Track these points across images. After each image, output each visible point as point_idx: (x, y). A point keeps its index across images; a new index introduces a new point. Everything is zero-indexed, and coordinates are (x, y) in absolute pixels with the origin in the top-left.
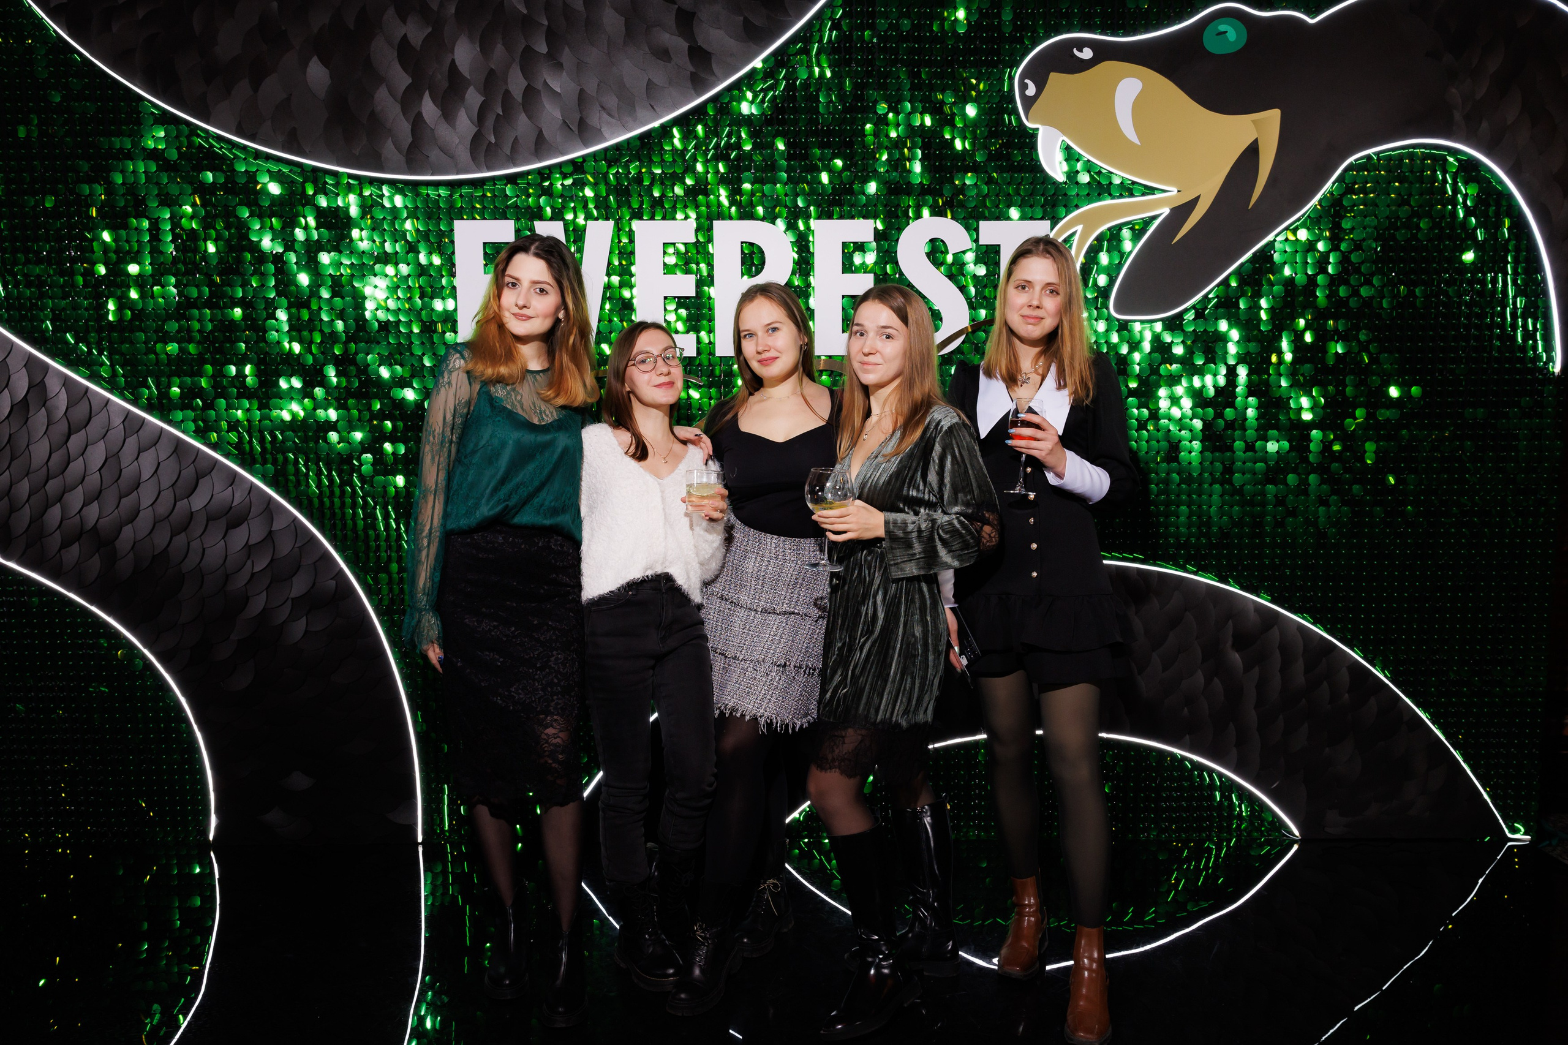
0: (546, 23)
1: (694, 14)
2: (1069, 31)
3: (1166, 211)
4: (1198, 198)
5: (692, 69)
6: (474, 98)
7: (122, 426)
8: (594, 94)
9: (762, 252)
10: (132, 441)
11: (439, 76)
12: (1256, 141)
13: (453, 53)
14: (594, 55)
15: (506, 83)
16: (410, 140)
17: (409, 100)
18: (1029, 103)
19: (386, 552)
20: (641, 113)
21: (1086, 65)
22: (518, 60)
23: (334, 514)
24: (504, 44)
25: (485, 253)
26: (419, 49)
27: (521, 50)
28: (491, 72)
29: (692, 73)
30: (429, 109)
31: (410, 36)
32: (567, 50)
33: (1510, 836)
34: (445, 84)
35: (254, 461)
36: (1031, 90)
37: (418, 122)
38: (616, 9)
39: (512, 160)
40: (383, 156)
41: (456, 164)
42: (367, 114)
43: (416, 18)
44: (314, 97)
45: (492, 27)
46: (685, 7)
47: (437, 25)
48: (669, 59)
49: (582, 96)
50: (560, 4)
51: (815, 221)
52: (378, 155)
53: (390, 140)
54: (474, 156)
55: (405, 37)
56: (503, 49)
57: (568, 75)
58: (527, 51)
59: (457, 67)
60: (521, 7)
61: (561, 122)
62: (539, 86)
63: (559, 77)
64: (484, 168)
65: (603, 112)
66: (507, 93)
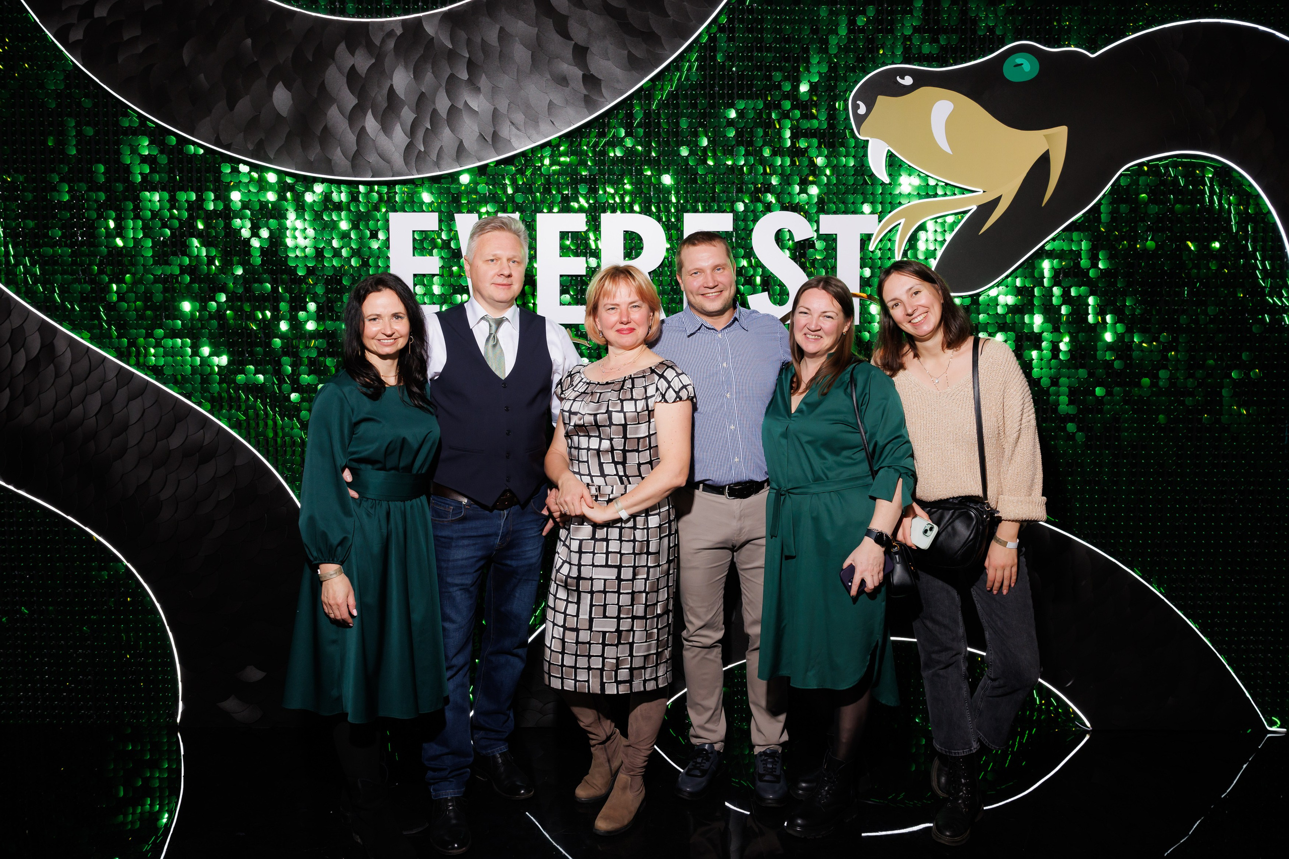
0: (467, 56)
1: (588, 48)
3: (974, 208)
4: (1000, 198)
5: (585, 92)
6: (408, 114)
7: (115, 379)
8: (505, 112)
9: (640, 239)
10: (123, 393)
11: (380, 98)
12: (1048, 152)
13: (392, 79)
14: (506, 81)
15: (434, 103)
16: (355, 148)
17: (355, 116)
18: (860, 120)
20: (544, 126)
21: (907, 90)
22: (444, 85)
24: (433, 73)
25: (414, 239)
26: (364, 76)
27: (447, 77)
28: (422, 95)
29: (585, 96)
30: (371, 124)
31: (358, 66)
32: (484, 76)
33: (1269, 728)
34: (385, 104)
35: (221, 408)
36: (862, 110)
37: (362, 134)
38: (524, 45)
39: (437, 165)
40: (333, 162)
41: (392, 168)
42: (321, 128)
43: (362, 52)
44: (278, 115)
45: (423, 59)
46: (580, 43)
47: (379, 57)
48: (567, 85)
49: (495, 114)
50: (479, 40)
51: (685, 214)
52: (329, 161)
53: (339, 148)
54: (407, 162)
55: (353, 66)
56: (432, 77)
57: (484, 97)
58: (452, 78)
59: (394, 90)
60: (447, 43)
61: (478, 133)
62: (460, 105)
63: (478, 98)
64: (415, 172)
65: (512, 126)
66: (434, 111)
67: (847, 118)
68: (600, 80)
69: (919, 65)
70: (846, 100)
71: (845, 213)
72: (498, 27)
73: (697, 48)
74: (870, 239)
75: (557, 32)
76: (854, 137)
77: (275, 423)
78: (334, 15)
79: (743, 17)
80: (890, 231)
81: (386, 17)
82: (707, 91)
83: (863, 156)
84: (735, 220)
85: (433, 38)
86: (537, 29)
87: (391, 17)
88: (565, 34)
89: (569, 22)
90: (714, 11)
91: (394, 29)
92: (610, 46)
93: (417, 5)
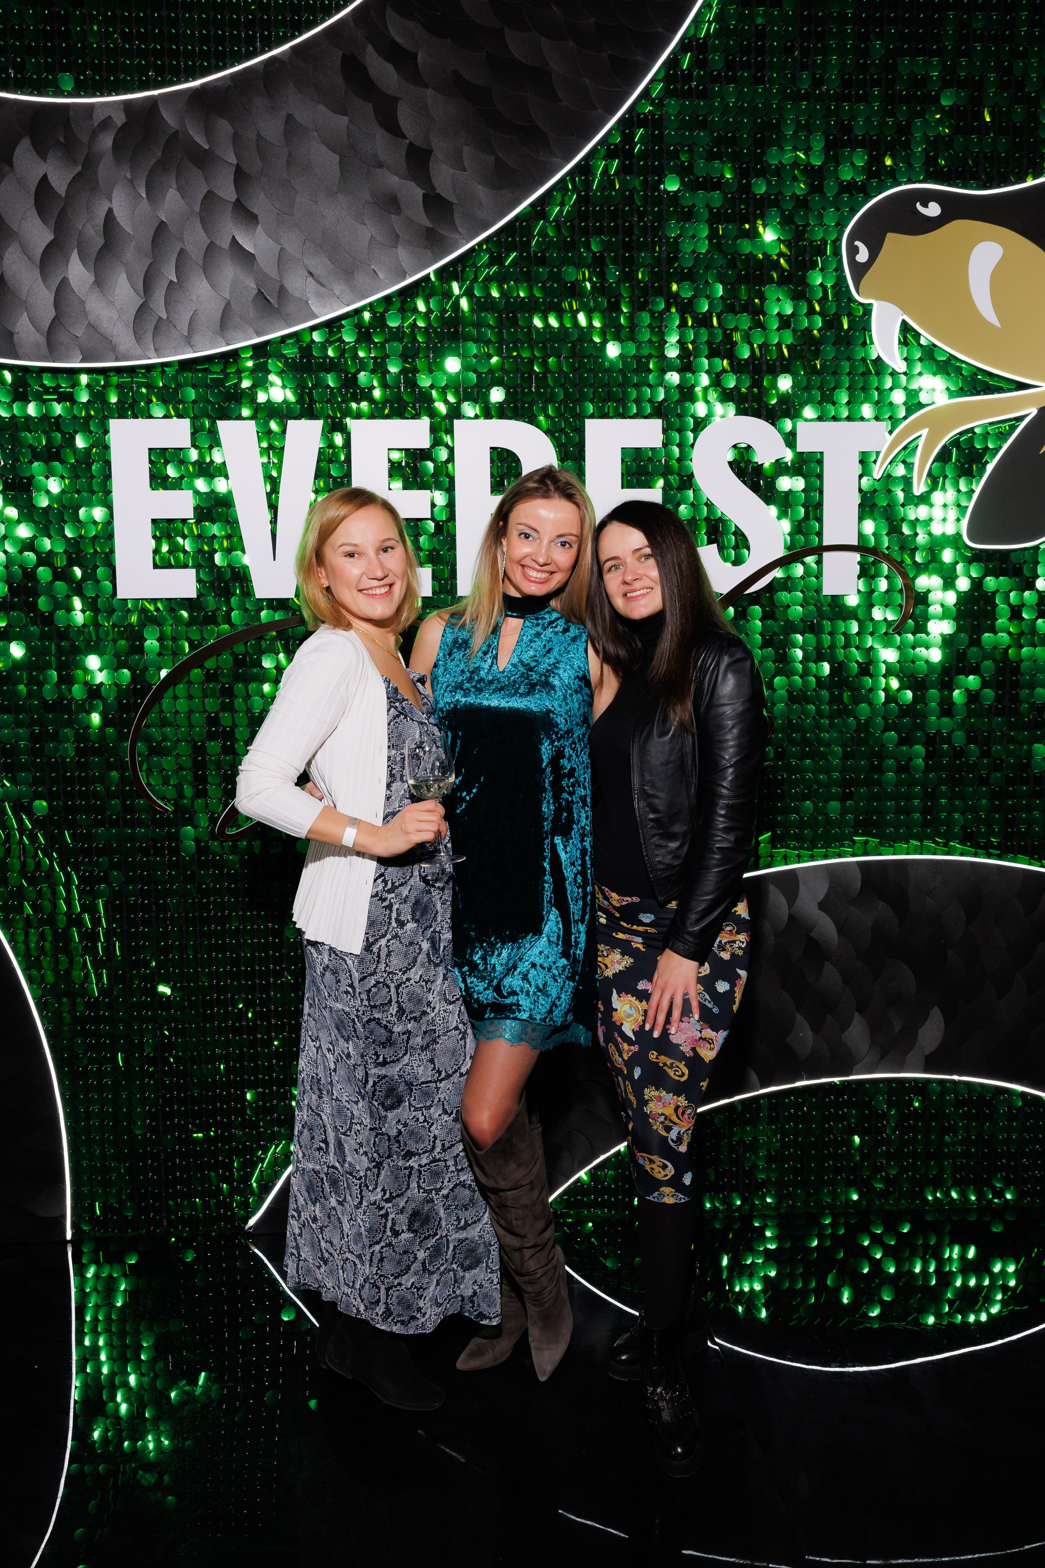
0: (235, 162)
1: (429, 152)
2: (910, 181)
3: (1034, 412)
5: (429, 224)
6: (137, 259)
8: (298, 256)
9: (517, 461)
11: (92, 231)
13: (110, 200)
14: (298, 204)
15: (181, 239)
16: (53, 314)
17: (49, 262)
18: (860, 271)
19: (19, 857)
20: (361, 279)
21: (931, 225)
22: (197, 209)
24: (179, 189)
25: (151, 462)
26: (63, 195)
27: (202, 196)
28: (162, 226)
29: (427, 228)
30: (77, 273)
31: (51, 178)
34: (100, 241)
36: (863, 256)
37: (62, 292)
38: (328, 145)
39: (189, 341)
40: (15, 337)
41: (114, 348)
43: (59, 154)
45: (162, 165)
46: (418, 143)
47: (90, 163)
48: (398, 211)
49: (282, 258)
50: (253, 136)
51: (588, 423)
52: (11, 334)
53: (25, 314)
54: (138, 338)
55: (44, 179)
56: (178, 196)
57: (264, 230)
58: (210, 198)
59: (114, 218)
60: (200, 140)
61: (256, 291)
62: (225, 244)
63: (254, 234)
64: (152, 353)
65: (310, 279)
66: (182, 252)
67: (839, 268)
68: (451, 204)
69: (949, 185)
71: (835, 419)
72: (284, 113)
73: (603, 152)
74: (875, 462)
75: (382, 125)
78: (7, 91)
80: (905, 448)
81: (94, 95)
82: (620, 222)
83: (864, 328)
84: (665, 431)
85: (178, 131)
86: (345, 120)
87: (102, 95)
88: (393, 128)
89: (399, 108)
90: (631, 94)
91: (110, 117)
92: (466, 148)
93: (147, 76)
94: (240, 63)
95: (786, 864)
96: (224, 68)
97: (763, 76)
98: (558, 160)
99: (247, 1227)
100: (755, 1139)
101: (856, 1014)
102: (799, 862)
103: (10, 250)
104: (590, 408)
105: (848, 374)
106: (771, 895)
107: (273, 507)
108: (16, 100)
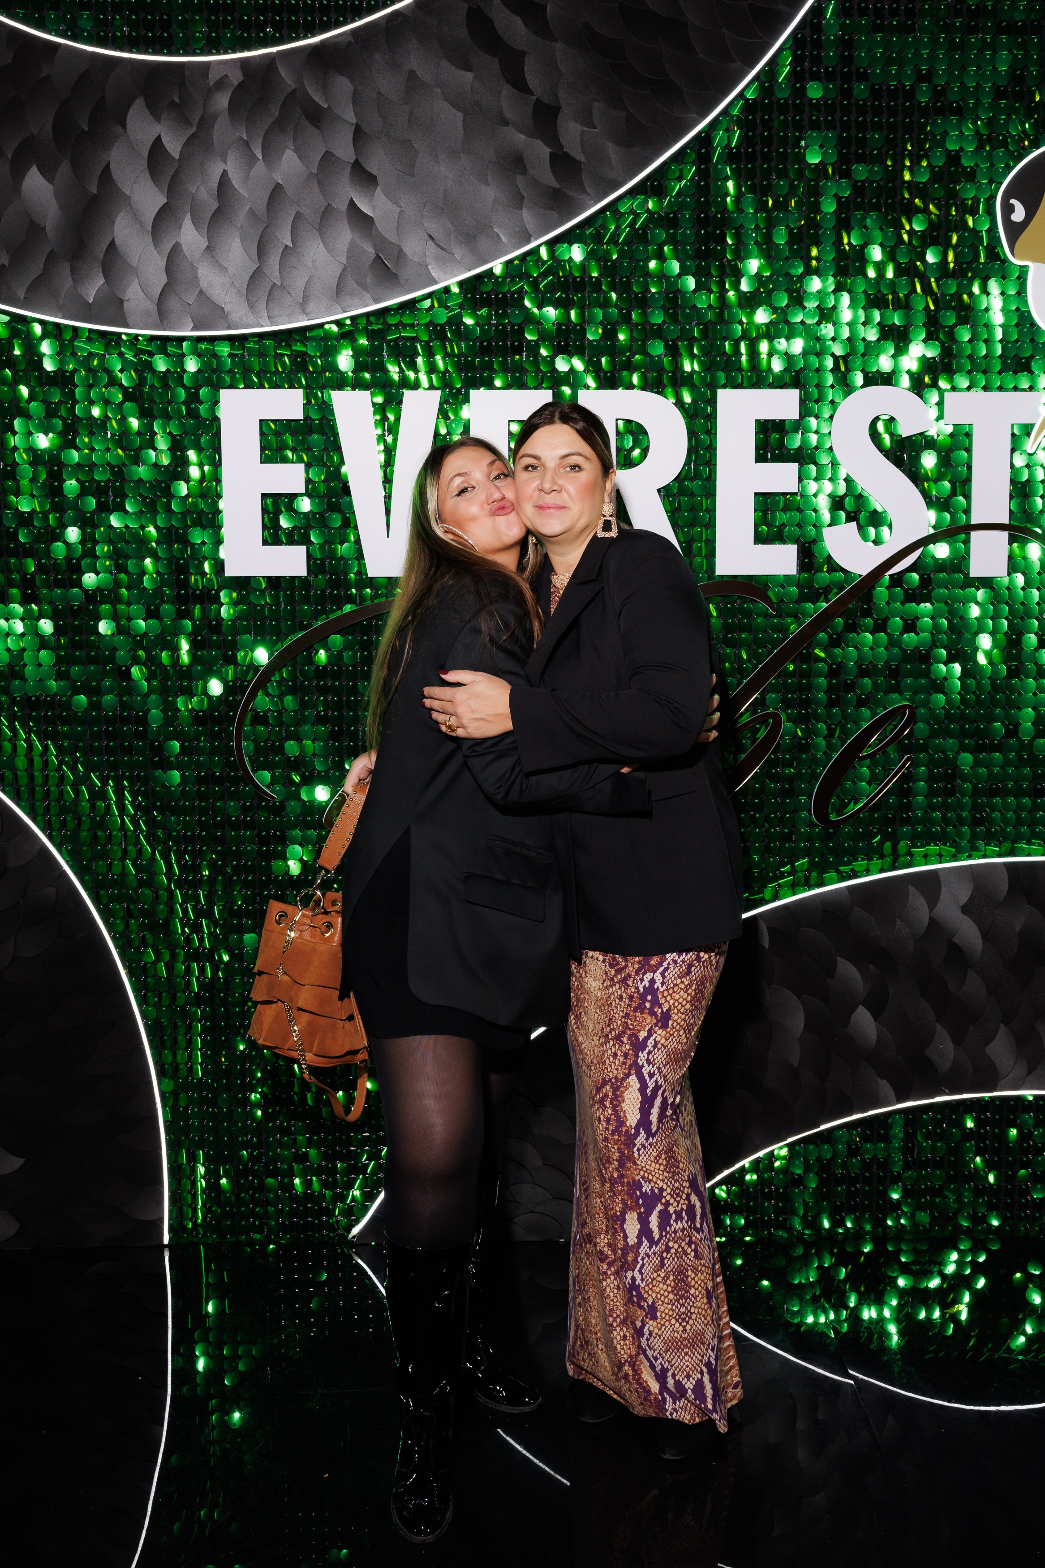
0: (354, 121)
1: (558, 108)
5: (555, 184)
6: (251, 223)
9: (646, 433)
11: (206, 194)
15: (297, 202)
16: (165, 280)
17: (163, 226)
18: (1015, 231)
19: (120, 844)
22: (314, 170)
23: (47, 793)
24: (296, 150)
25: (262, 434)
26: (177, 158)
27: (319, 157)
28: (277, 191)
29: (554, 189)
30: (190, 238)
31: (165, 140)
32: (380, 153)
34: (213, 205)
36: (1019, 214)
37: (174, 257)
38: (451, 102)
39: (303, 307)
40: (125, 304)
41: (225, 316)
42: (104, 245)
43: (173, 115)
44: (32, 222)
45: (280, 125)
46: (545, 100)
47: (205, 124)
48: (524, 171)
49: (401, 221)
50: (373, 94)
51: (721, 393)
52: (122, 301)
53: (136, 281)
54: (252, 306)
55: (158, 141)
56: (295, 156)
57: (383, 192)
58: (328, 158)
59: (229, 181)
60: (318, 98)
61: (373, 256)
62: (343, 207)
63: (373, 196)
64: (265, 319)
65: (430, 243)
66: (298, 216)
67: (993, 228)
68: (580, 163)
70: (992, 198)
71: (985, 388)
72: (405, 69)
74: (1028, 435)
75: (509, 81)
76: (1005, 261)
77: (30, 746)
78: (122, 50)
79: (819, 55)
81: (210, 53)
83: (1018, 293)
84: (802, 402)
85: (295, 90)
86: (469, 76)
87: (218, 53)
88: (520, 85)
89: (526, 63)
90: (772, 45)
91: (226, 76)
92: (596, 105)
93: (264, 32)
94: (361, 18)
95: (926, 864)
96: (345, 23)
97: (913, 24)
98: (694, 116)
99: (350, 1236)
100: (889, 1155)
101: (1002, 1025)
102: (941, 862)
103: (121, 214)
104: (722, 377)
105: (1001, 341)
106: (911, 898)
107: (387, 481)
108: (131, 60)
